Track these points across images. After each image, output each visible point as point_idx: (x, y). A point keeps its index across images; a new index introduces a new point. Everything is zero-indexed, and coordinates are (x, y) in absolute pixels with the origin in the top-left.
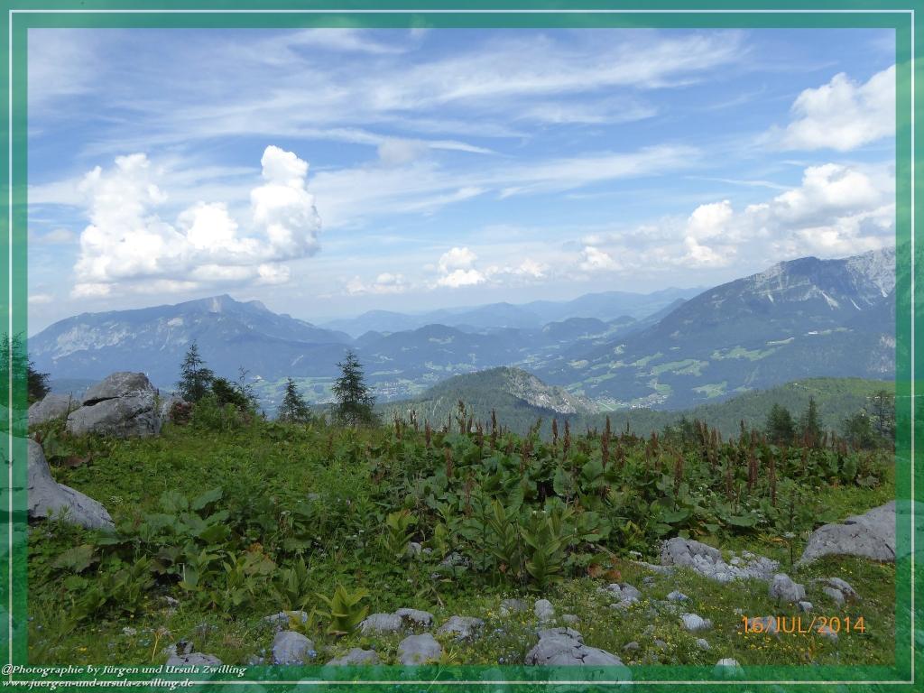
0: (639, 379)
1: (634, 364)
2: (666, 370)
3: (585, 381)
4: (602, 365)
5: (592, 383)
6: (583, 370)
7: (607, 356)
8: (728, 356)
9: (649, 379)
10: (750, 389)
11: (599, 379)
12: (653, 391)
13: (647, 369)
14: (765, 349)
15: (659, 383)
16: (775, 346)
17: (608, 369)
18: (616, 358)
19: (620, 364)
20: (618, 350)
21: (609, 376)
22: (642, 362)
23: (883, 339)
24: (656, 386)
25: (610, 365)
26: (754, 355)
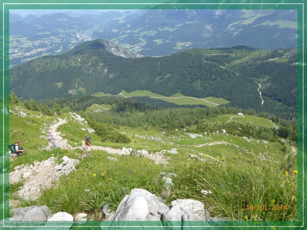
0: (136, 37)
1: (134, 31)
2: (144, 34)
3: (118, 37)
4: (123, 32)
5: (121, 38)
6: (117, 33)
7: (125, 28)
8: (164, 30)
9: (139, 37)
10: (170, 41)
11: (123, 37)
12: (141, 41)
13: (138, 33)
14: (174, 27)
15: (143, 38)
16: (177, 27)
17: (126, 33)
18: (128, 29)
19: (129, 31)
20: (128, 26)
21: (126, 36)
22: (136, 31)
23: (207, 26)
24: (142, 40)
25: (126, 32)
26: (171, 30)
